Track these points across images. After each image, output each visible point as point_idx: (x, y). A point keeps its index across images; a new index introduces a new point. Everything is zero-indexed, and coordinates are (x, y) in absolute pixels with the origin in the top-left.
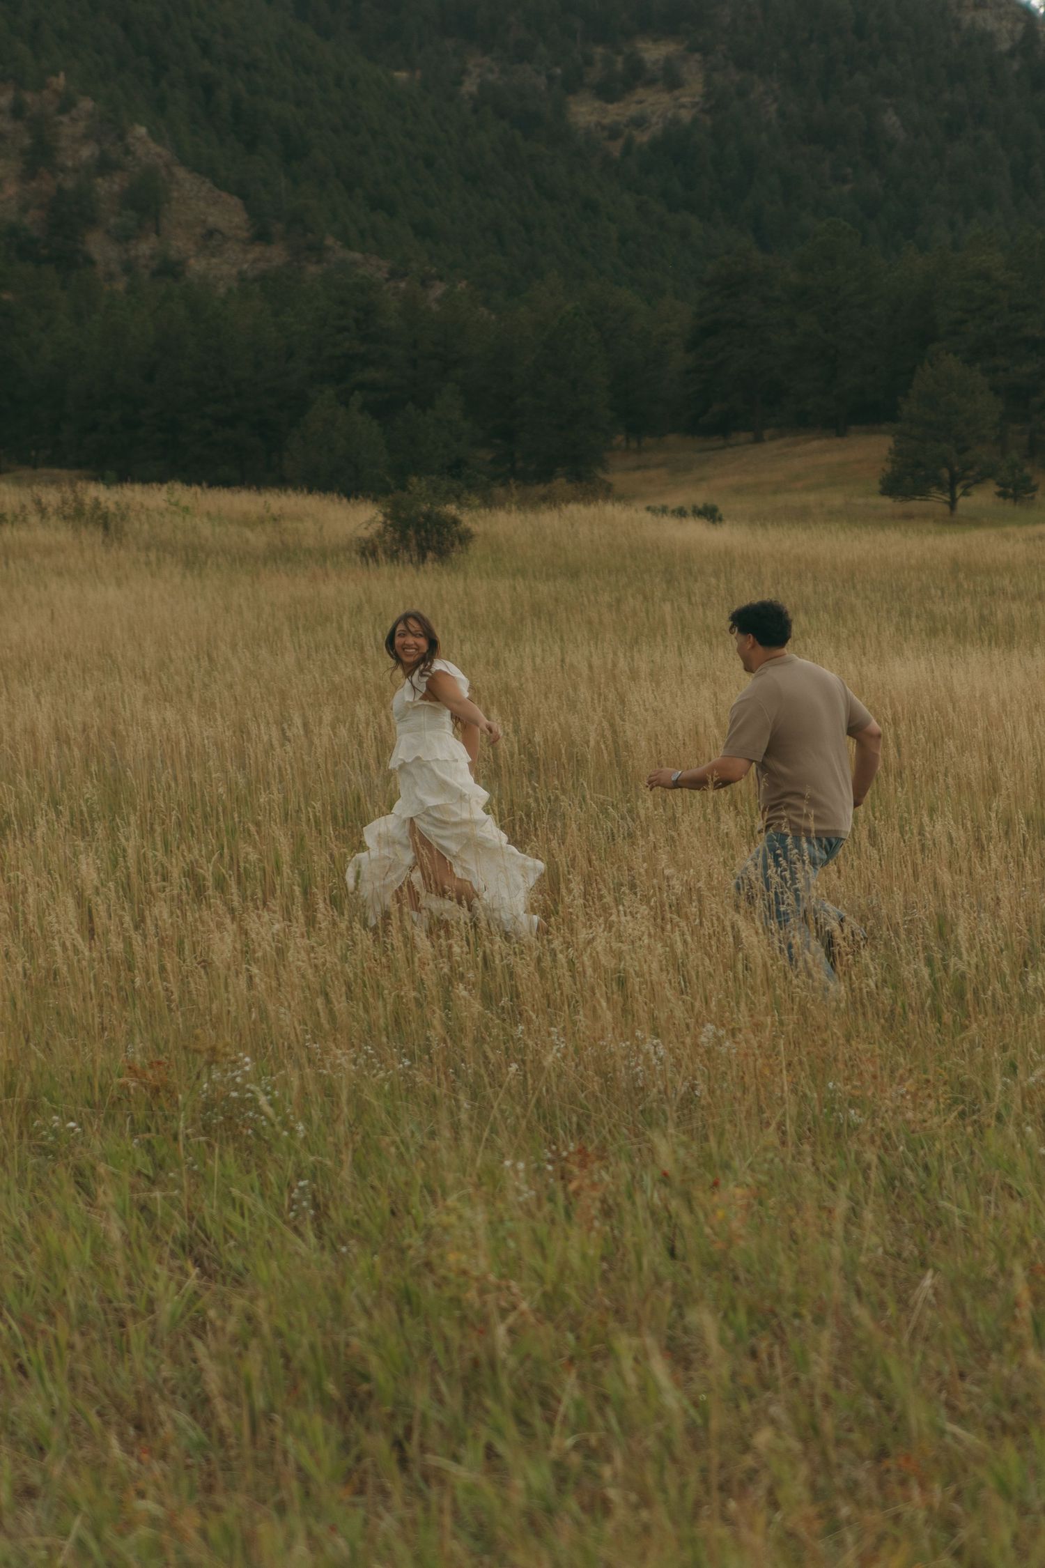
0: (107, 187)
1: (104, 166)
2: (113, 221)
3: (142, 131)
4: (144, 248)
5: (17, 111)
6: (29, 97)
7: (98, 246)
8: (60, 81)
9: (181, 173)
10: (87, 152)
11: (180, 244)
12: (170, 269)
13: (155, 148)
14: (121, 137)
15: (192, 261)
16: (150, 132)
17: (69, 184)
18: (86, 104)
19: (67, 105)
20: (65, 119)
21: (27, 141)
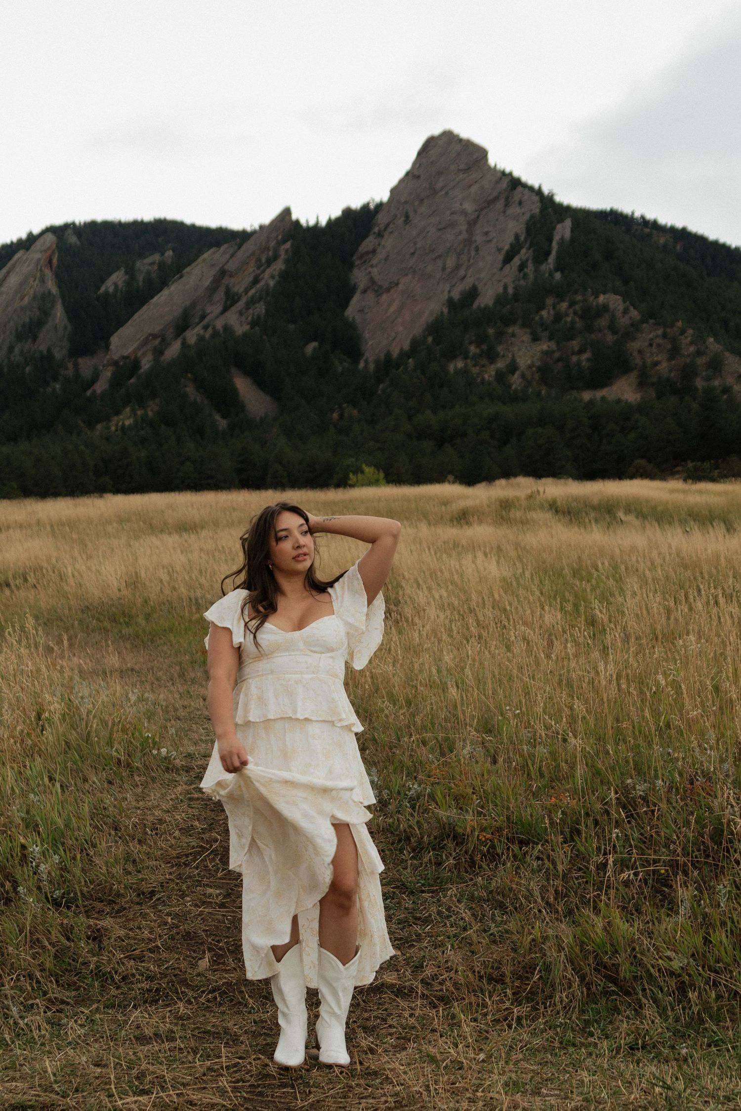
0: (701, 361)
1: (699, 353)
2: (704, 373)
3: (712, 340)
4: (716, 383)
5: (665, 336)
6: (668, 330)
7: (699, 383)
8: (679, 324)
9: (727, 354)
10: (692, 349)
11: (730, 381)
12: (726, 390)
13: (717, 346)
14: (704, 342)
15: (735, 386)
16: (715, 340)
17: (688, 361)
18: (690, 332)
19: (683, 332)
20: (683, 337)
21: (669, 346)
